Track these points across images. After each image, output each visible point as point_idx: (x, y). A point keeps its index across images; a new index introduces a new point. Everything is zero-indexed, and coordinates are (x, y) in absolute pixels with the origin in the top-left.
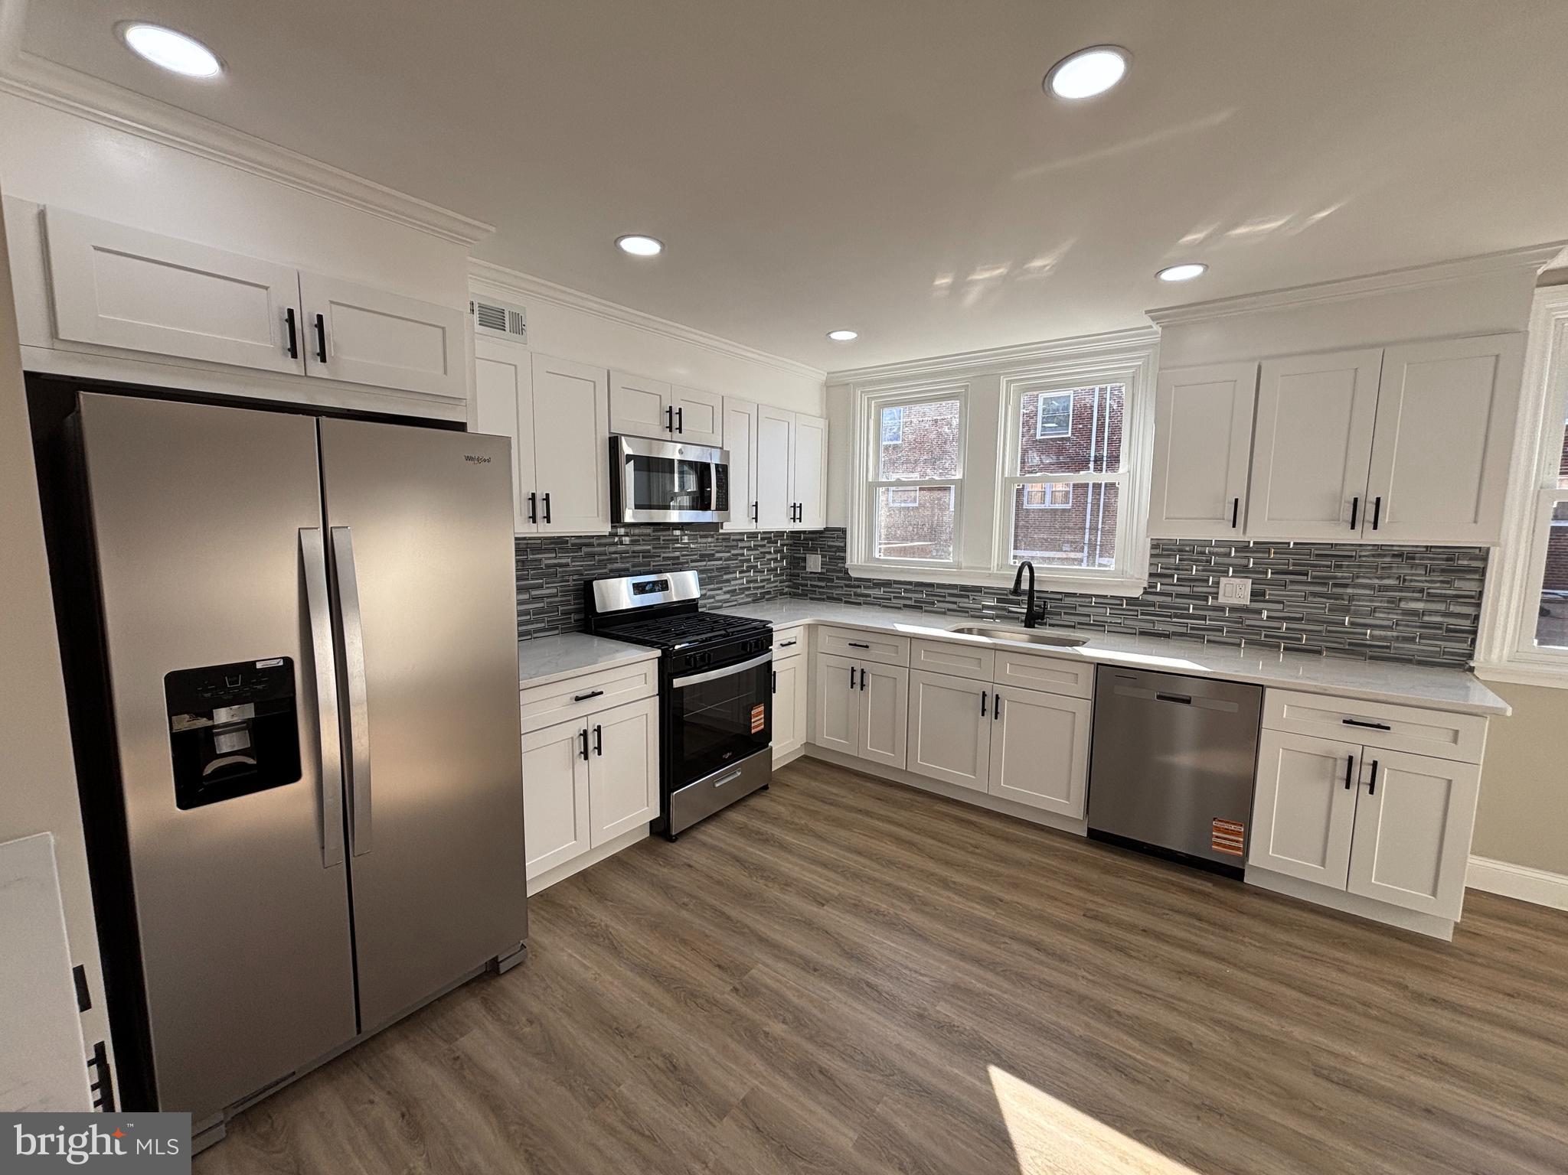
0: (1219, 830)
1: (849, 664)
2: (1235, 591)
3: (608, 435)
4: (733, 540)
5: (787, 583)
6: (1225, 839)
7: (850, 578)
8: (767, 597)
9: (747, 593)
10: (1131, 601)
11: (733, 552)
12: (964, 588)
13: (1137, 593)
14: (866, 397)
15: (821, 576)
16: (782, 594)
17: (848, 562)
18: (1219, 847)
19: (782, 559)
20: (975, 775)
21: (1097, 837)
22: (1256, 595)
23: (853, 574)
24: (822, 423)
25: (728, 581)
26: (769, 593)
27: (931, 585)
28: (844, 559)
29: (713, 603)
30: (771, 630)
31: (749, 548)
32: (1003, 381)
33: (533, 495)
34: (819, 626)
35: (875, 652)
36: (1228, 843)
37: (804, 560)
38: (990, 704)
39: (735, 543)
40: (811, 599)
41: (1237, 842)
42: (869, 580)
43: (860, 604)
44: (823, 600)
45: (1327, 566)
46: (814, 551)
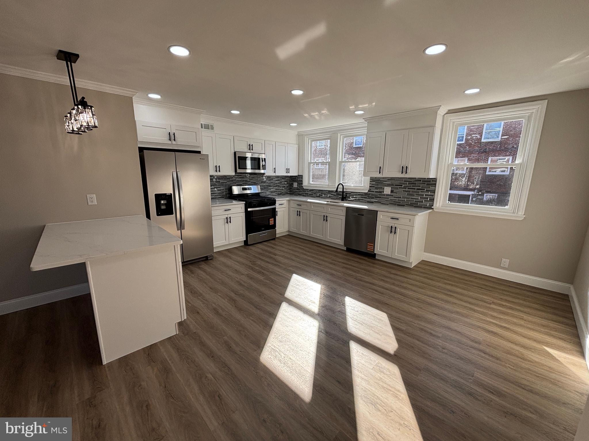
0: (369, 245)
1: (296, 210)
2: (387, 190)
3: (234, 152)
4: (272, 178)
5: (289, 191)
6: (370, 247)
7: (303, 189)
8: (282, 194)
9: (276, 192)
10: (366, 194)
11: (272, 181)
12: (329, 191)
13: (367, 191)
14: (308, 139)
15: (297, 189)
16: (287, 193)
17: (303, 184)
18: (369, 249)
19: (287, 184)
20: (322, 236)
21: (349, 250)
22: (392, 191)
23: (304, 188)
24: (296, 146)
25: (270, 189)
26: (283, 193)
27: (322, 190)
30: (276, 200)
31: (276, 180)
32: (339, 135)
33: (216, 166)
34: (291, 201)
35: (302, 207)
37: (293, 184)
38: (325, 218)
39: (272, 179)
40: (295, 195)
41: (372, 248)
42: (308, 189)
43: (306, 196)
44: (297, 195)
45: (406, 184)
46: (295, 181)
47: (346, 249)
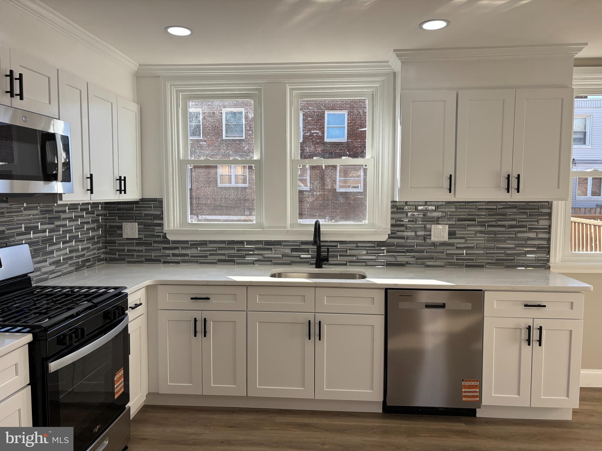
0: (465, 387)
1: (191, 315)
2: (439, 233)
4: (56, 212)
5: (103, 250)
6: (469, 392)
7: (167, 241)
8: (87, 264)
9: (70, 262)
11: (57, 223)
13: (386, 238)
14: (175, 89)
15: (139, 242)
16: (100, 260)
17: (166, 228)
18: (466, 398)
19: (98, 227)
20: (304, 387)
21: (389, 411)
22: (451, 234)
23: (170, 237)
25: (52, 252)
26: (88, 260)
28: (161, 225)
29: (40, 275)
30: (126, 295)
31: (71, 219)
32: (288, 88)
34: (159, 287)
36: (471, 394)
37: (120, 228)
38: (315, 330)
39: (57, 215)
41: (476, 392)
42: (186, 242)
43: (178, 263)
44: (142, 262)
45: (484, 215)
46: (130, 218)
47: (381, 411)
